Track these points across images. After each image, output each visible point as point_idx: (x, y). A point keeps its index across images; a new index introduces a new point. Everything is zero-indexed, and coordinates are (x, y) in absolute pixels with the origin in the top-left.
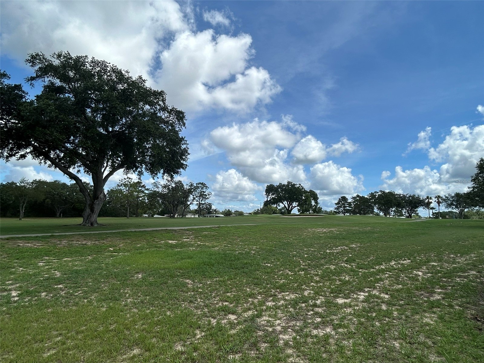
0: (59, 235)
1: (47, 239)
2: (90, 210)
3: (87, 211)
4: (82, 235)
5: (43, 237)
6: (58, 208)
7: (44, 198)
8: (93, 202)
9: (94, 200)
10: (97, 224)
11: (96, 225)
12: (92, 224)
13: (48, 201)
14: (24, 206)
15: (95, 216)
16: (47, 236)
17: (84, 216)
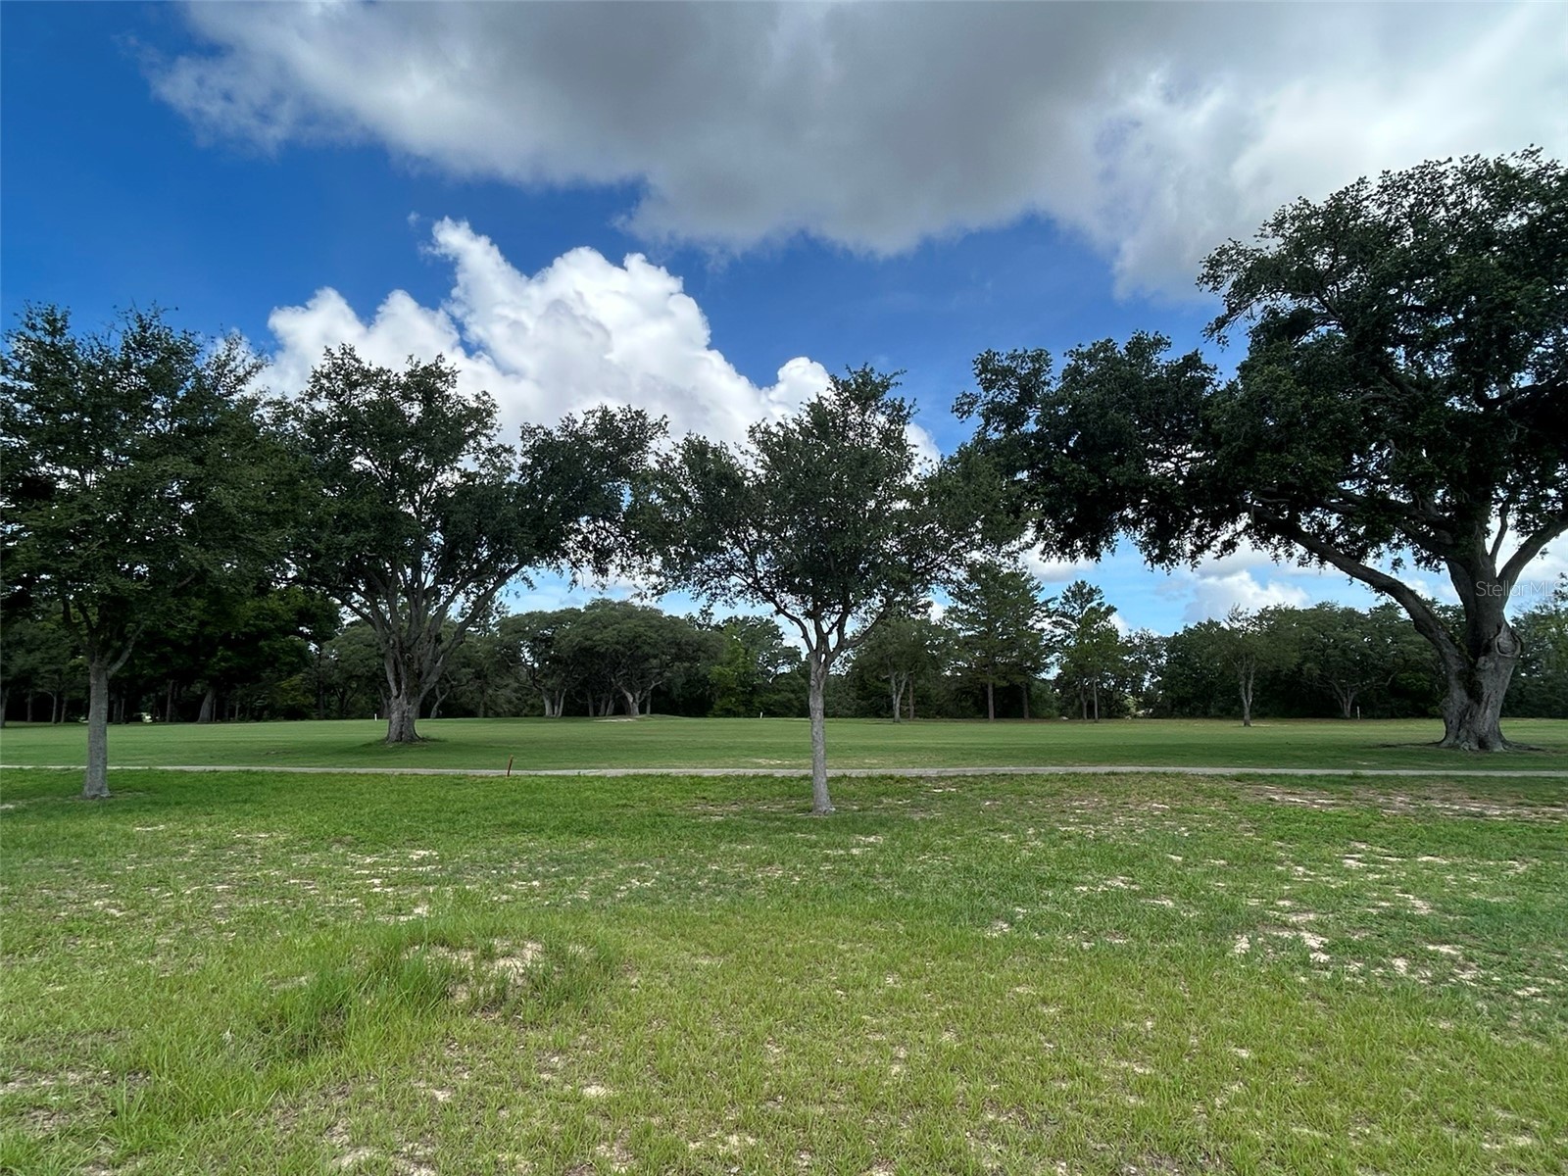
0: (1378, 777)
1: (1344, 788)
2: (1464, 693)
3: (1455, 695)
4: (1459, 780)
5: (1329, 779)
6: (1344, 689)
7: (1300, 661)
8: (1473, 666)
9: (1476, 657)
10: (1504, 742)
11: (1499, 748)
12: (1483, 744)
13: (1309, 669)
14: (1250, 686)
15: (1488, 717)
16: (1340, 776)
17: (1446, 714)
